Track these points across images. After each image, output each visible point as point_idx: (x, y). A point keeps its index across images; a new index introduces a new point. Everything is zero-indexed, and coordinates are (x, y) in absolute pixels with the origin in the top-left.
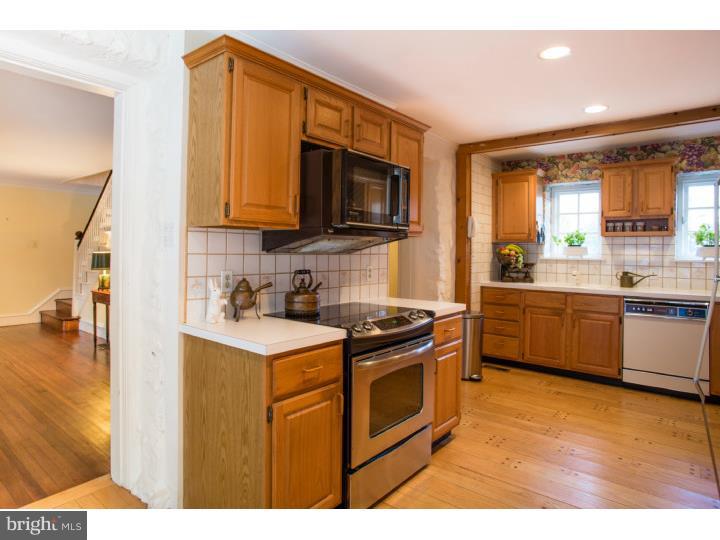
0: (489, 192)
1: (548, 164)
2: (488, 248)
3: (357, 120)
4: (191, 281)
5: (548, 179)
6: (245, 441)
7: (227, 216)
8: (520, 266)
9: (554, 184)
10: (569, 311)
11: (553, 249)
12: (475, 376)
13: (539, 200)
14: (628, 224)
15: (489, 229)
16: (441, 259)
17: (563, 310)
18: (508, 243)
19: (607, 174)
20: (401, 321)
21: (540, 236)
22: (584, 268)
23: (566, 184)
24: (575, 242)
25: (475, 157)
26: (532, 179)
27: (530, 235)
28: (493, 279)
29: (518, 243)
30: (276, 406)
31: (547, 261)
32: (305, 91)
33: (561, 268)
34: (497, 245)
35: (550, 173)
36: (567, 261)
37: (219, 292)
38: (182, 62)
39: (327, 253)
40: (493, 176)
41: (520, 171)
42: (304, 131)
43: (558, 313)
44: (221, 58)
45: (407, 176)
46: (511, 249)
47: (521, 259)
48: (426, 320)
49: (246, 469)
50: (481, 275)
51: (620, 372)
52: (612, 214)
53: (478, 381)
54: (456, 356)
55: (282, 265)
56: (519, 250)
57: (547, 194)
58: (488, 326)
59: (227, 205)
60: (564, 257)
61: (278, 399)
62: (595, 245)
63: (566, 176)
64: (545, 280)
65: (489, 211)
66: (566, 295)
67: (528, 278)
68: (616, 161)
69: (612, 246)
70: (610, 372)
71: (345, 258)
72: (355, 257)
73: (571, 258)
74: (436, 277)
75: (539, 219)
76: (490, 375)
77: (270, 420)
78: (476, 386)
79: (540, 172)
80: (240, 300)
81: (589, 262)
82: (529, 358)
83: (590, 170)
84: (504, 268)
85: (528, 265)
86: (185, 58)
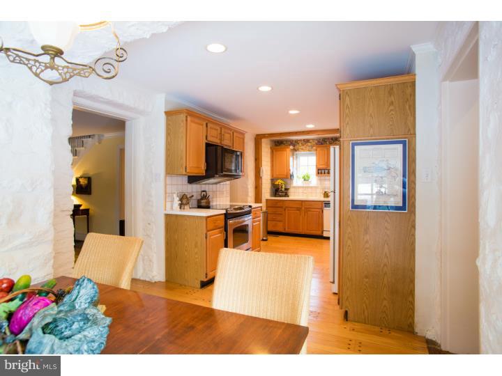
0: (269, 155)
1: (294, 143)
2: (269, 182)
3: (223, 133)
4: (167, 195)
5: (295, 150)
6: (196, 246)
7: (186, 171)
8: (283, 189)
9: (297, 152)
10: (303, 208)
11: (297, 182)
12: (264, 238)
13: (291, 159)
14: (326, 171)
15: (269, 173)
16: (249, 187)
17: (301, 208)
18: (278, 179)
19: (319, 149)
20: (241, 208)
21: (292, 176)
22: (310, 190)
23: (303, 152)
24: (306, 179)
25: (263, 140)
26: (288, 150)
27: (287, 175)
28: (271, 196)
29: (282, 179)
30: (208, 233)
31: (294, 187)
32: (207, 124)
33: (301, 190)
34: (272, 180)
35: (296, 147)
36: (303, 187)
37: (178, 199)
38: (164, 114)
39: (213, 184)
40: (271, 148)
41: (283, 146)
42: (206, 139)
43: (299, 209)
44: (182, 115)
45: (241, 154)
46: (279, 182)
47: (283, 187)
48: (249, 209)
49: (197, 256)
50: (266, 194)
51: (322, 233)
52: (321, 167)
53: (266, 240)
54: (259, 224)
55: (195, 189)
56: (283, 182)
57: (295, 157)
58: (270, 216)
59: (186, 167)
60: (302, 185)
61: (208, 231)
62: (314, 180)
63: (302, 149)
64: (294, 195)
65: (269, 164)
66: (302, 201)
67: (286, 195)
68: (322, 144)
69: (320, 180)
70: (318, 233)
71: (214, 186)
72: (218, 185)
73: (305, 185)
74: (247, 195)
75: (291, 168)
76: (271, 238)
77: (206, 238)
78: (265, 242)
79: (291, 147)
80: (184, 201)
81: (312, 187)
82: (287, 230)
83: (312, 147)
84: (276, 191)
85: (286, 189)
86: (165, 112)
